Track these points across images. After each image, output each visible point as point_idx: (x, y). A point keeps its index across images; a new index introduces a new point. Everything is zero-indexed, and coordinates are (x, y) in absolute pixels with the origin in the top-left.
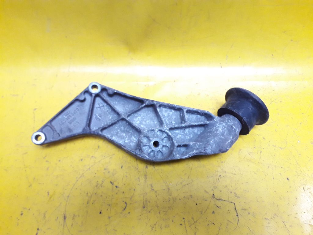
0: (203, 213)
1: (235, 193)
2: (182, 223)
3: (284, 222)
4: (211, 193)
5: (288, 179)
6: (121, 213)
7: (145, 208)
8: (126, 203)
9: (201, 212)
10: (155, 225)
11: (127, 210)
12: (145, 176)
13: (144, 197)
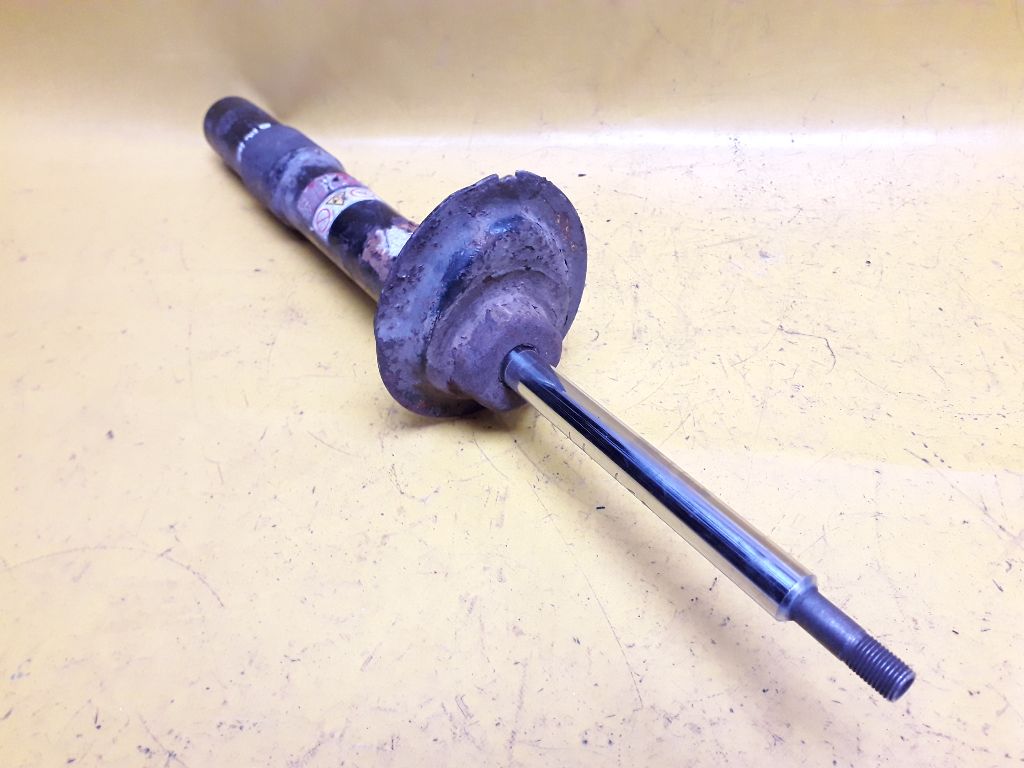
0: (759, 349)
1: (827, 326)
2: (717, 361)
3: (932, 368)
4: (777, 324)
5: (941, 309)
6: (589, 344)
7: (638, 340)
8: (597, 332)
9: (756, 349)
10: (659, 361)
11: (600, 340)
12: (635, 298)
13: (634, 325)
